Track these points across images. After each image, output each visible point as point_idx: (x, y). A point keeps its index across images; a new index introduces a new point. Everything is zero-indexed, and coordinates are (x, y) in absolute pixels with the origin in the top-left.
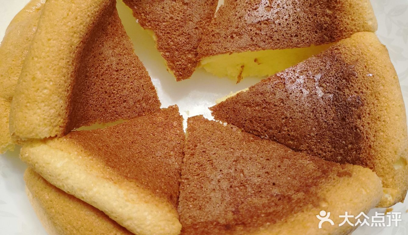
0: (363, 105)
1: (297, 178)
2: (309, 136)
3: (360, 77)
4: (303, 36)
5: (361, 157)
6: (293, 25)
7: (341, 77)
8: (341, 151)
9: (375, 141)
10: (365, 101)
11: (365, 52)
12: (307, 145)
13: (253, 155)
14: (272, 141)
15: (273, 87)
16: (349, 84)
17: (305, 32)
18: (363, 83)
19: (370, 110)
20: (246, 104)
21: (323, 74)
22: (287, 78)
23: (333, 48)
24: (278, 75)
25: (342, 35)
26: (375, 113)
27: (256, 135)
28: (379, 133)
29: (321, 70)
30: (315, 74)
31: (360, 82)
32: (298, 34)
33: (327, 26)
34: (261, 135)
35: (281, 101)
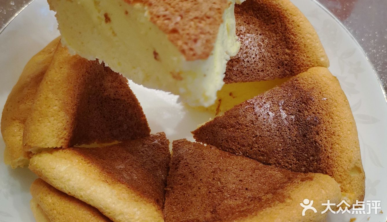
0: (320, 123)
1: (267, 184)
2: (276, 151)
3: (317, 100)
4: (268, 71)
5: (321, 167)
6: (259, 62)
7: (301, 101)
8: (305, 163)
9: (332, 152)
10: (322, 120)
11: (319, 81)
12: (275, 159)
13: (229, 167)
14: (246, 157)
15: (244, 111)
16: (308, 107)
17: (270, 67)
18: (319, 106)
19: (326, 127)
20: (223, 126)
21: (286, 100)
22: (256, 104)
23: (293, 79)
24: (248, 101)
25: (300, 70)
26: (330, 129)
27: (232, 153)
28: (335, 145)
29: (284, 97)
30: (279, 100)
31: (316, 105)
32: (264, 69)
33: (287, 62)
34: (236, 152)
35: (251, 122)
